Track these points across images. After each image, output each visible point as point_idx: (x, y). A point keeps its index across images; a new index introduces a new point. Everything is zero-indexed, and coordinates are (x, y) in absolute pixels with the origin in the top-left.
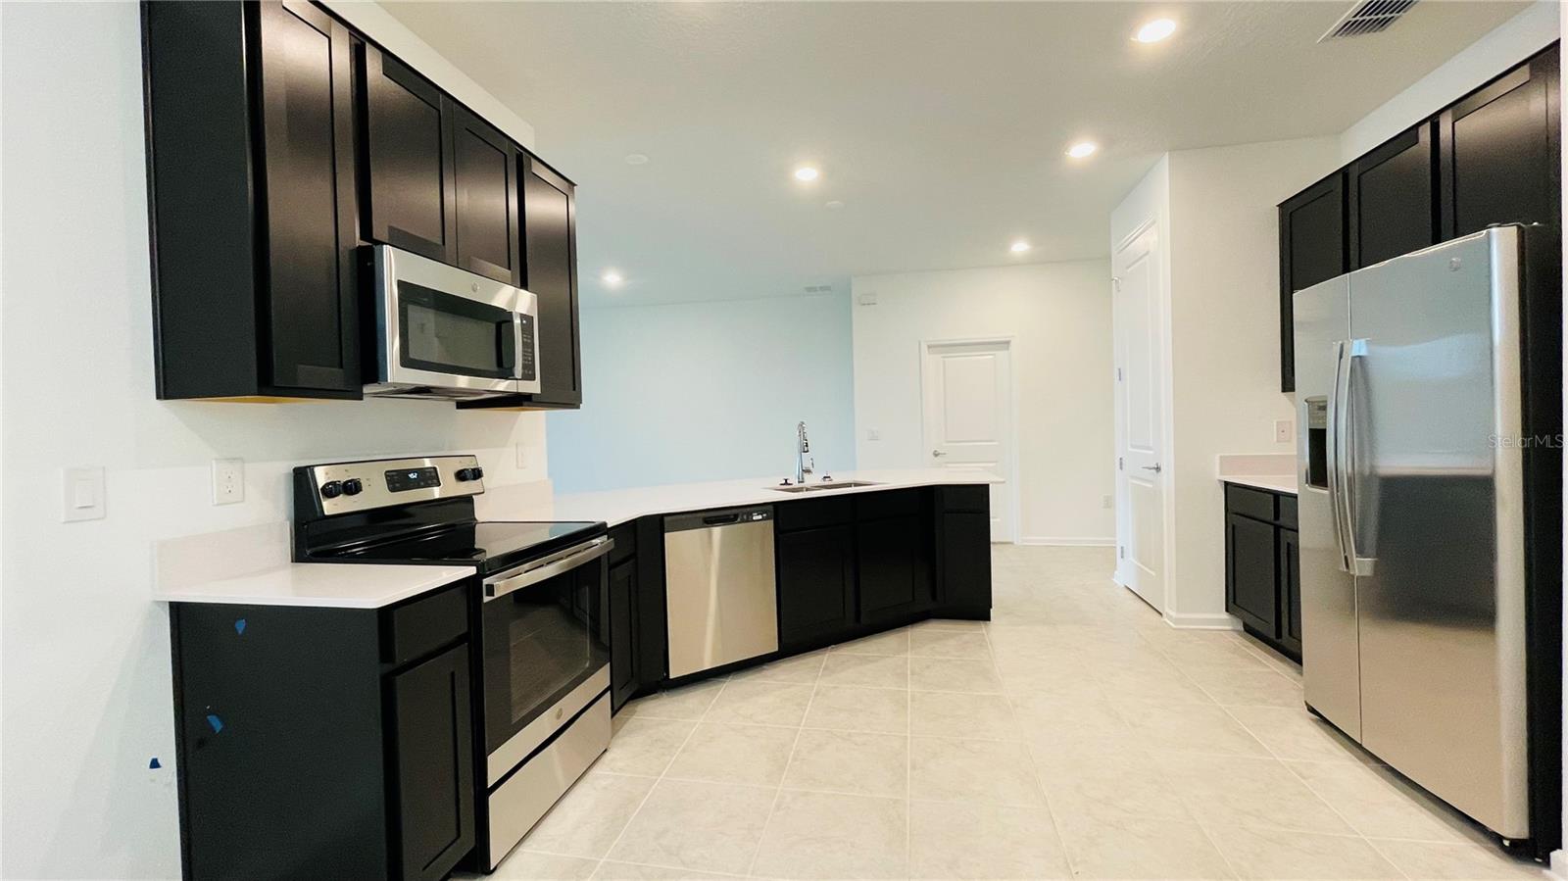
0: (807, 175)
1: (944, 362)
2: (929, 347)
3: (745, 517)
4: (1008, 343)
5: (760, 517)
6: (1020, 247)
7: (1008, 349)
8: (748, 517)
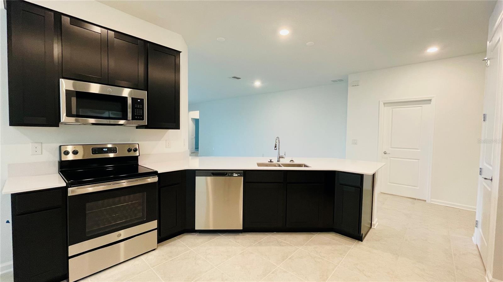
0: (284, 32)
1: (392, 110)
2: (384, 104)
3: (230, 174)
4: (430, 100)
5: (237, 175)
6: (433, 50)
7: (430, 104)
8: (231, 175)
